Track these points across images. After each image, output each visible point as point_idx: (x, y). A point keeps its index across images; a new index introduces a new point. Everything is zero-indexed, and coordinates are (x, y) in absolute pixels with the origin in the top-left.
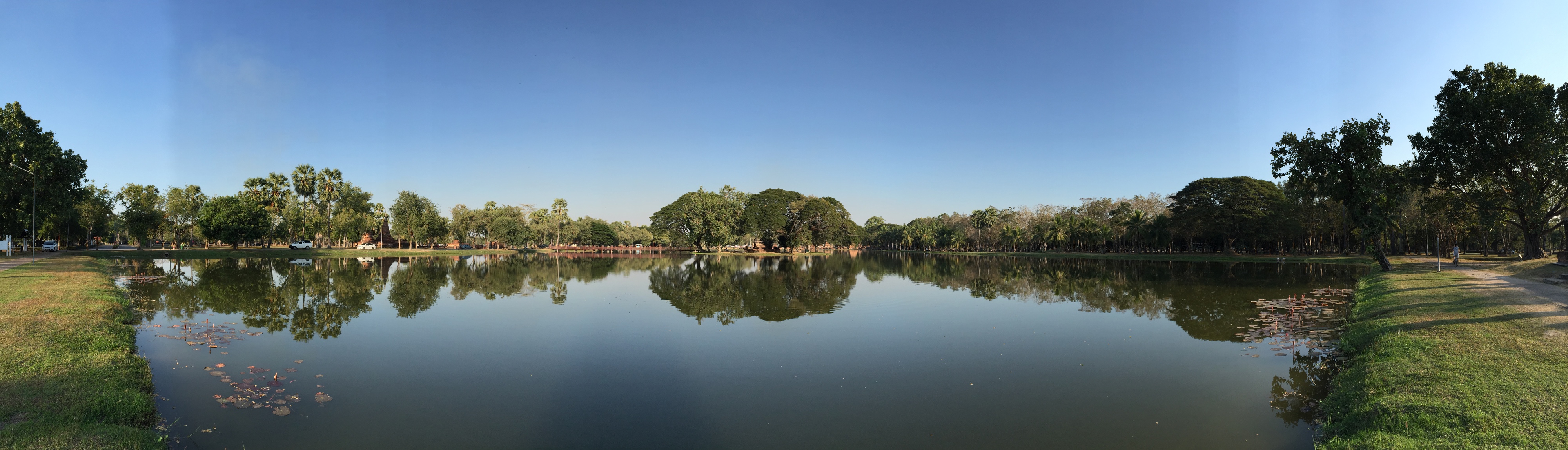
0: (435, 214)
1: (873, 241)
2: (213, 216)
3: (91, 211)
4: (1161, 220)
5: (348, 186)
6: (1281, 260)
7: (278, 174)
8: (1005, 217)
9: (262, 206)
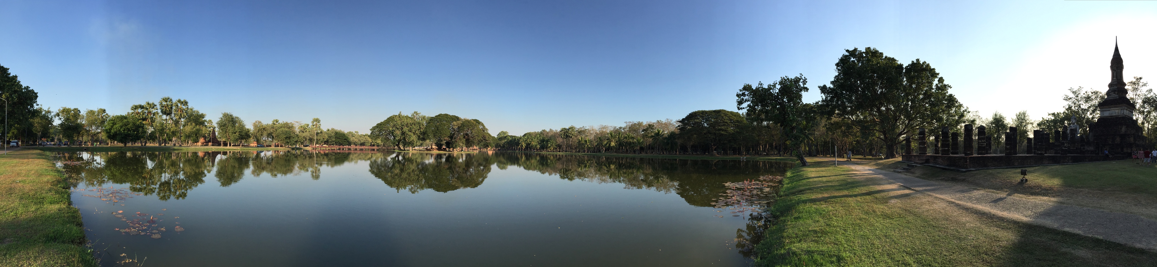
0: (243, 126)
1: (502, 145)
2: (112, 127)
3: (40, 123)
4: (672, 135)
5: (192, 109)
6: (743, 159)
7: (151, 102)
8: (580, 132)
9: (141, 121)
